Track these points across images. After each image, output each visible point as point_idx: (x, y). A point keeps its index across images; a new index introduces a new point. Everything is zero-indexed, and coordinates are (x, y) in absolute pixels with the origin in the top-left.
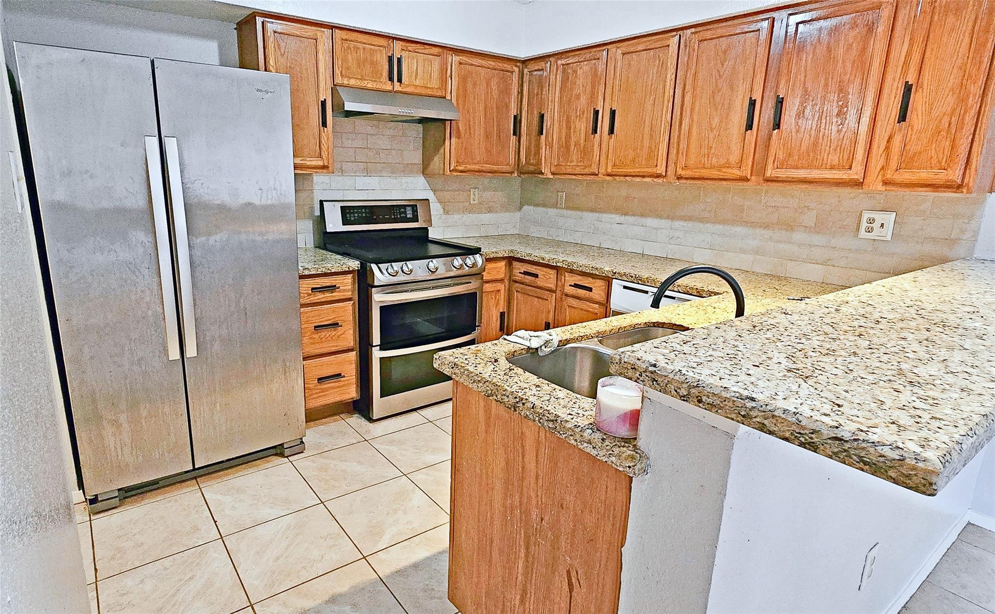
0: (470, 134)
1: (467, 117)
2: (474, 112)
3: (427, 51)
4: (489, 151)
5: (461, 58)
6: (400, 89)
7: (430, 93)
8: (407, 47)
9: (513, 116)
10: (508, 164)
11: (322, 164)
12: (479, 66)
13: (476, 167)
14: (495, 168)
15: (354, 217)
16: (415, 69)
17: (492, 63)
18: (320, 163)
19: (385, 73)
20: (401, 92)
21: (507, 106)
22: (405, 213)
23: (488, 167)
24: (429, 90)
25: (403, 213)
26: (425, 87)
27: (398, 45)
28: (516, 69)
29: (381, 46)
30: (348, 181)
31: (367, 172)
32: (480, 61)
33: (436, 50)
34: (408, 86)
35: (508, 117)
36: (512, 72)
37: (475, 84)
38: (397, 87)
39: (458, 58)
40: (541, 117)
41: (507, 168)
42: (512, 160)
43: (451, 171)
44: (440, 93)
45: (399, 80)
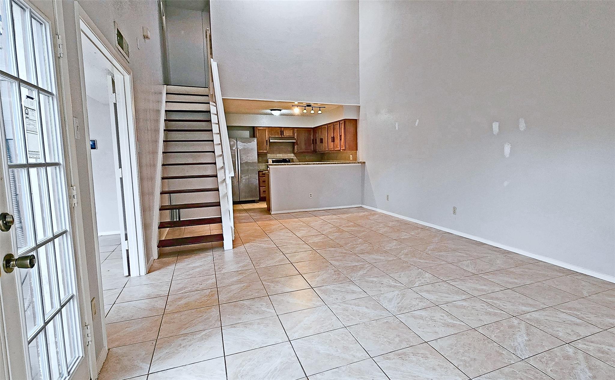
0: (301, 144)
1: (300, 141)
2: (301, 139)
3: (289, 129)
4: (306, 147)
8: (284, 129)
9: (312, 139)
10: (311, 150)
13: (302, 151)
14: (307, 151)
16: (287, 132)
17: (305, 129)
18: (267, 151)
19: (280, 134)
21: (311, 137)
23: (305, 151)
24: (290, 136)
27: (282, 128)
28: (312, 130)
29: (279, 129)
30: (275, 155)
31: (279, 153)
32: (302, 129)
33: (291, 128)
34: (285, 136)
35: (311, 141)
37: (301, 134)
38: (283, 136)
39: (297, 129)
40: (316, 140)
41: (311, 151)
42: (313, 149)
43: (297, 152)
44: (292, 136)
45: (283, 135)
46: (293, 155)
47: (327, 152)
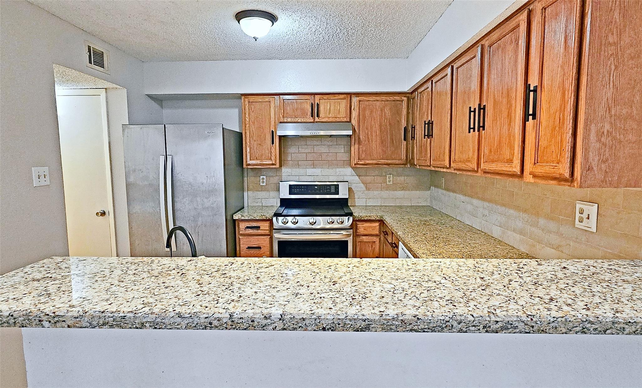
0: (369, 141)
1: (367, 131)
2: (371, 128)
3: (336, 98)
4: (384, 152)
5: (360, 98)
6: (318, 120)
7: (339, 120)
8: (323, 97)
9: (403, 128)
10: (401, 159)
11: (271, 163)
12: (375, 101)
13: (373, 162)
14: (389, 162)
15: (297, 190)
16: (329, 108)
17: (384, 98)
18: (271, 162)
19: (309, 113)
20: (319, 122)
21: (399, 122)
22: (330, 189)
23: (383, 161)
24: (337, 118)
25: (328, 189)
26: (335, 117)
27: (317, 97)
28: (405, 99)
29: (306, 99)
30: (301, 171)
31: (314, 166)
32: (374, 97)
33: (343, 96)
34: (323, 118)
35: (399, 130)
36: (402, 101)
37: (372, 112)
38: (317, 119)
39: (358, 98)
40: (413, 128)
41: (400, 162)
42: (404, 157)
43: (355, 164)
44: (345, 120)
45: (318, 116)
46: (349, 171)
47: (445, 170)
